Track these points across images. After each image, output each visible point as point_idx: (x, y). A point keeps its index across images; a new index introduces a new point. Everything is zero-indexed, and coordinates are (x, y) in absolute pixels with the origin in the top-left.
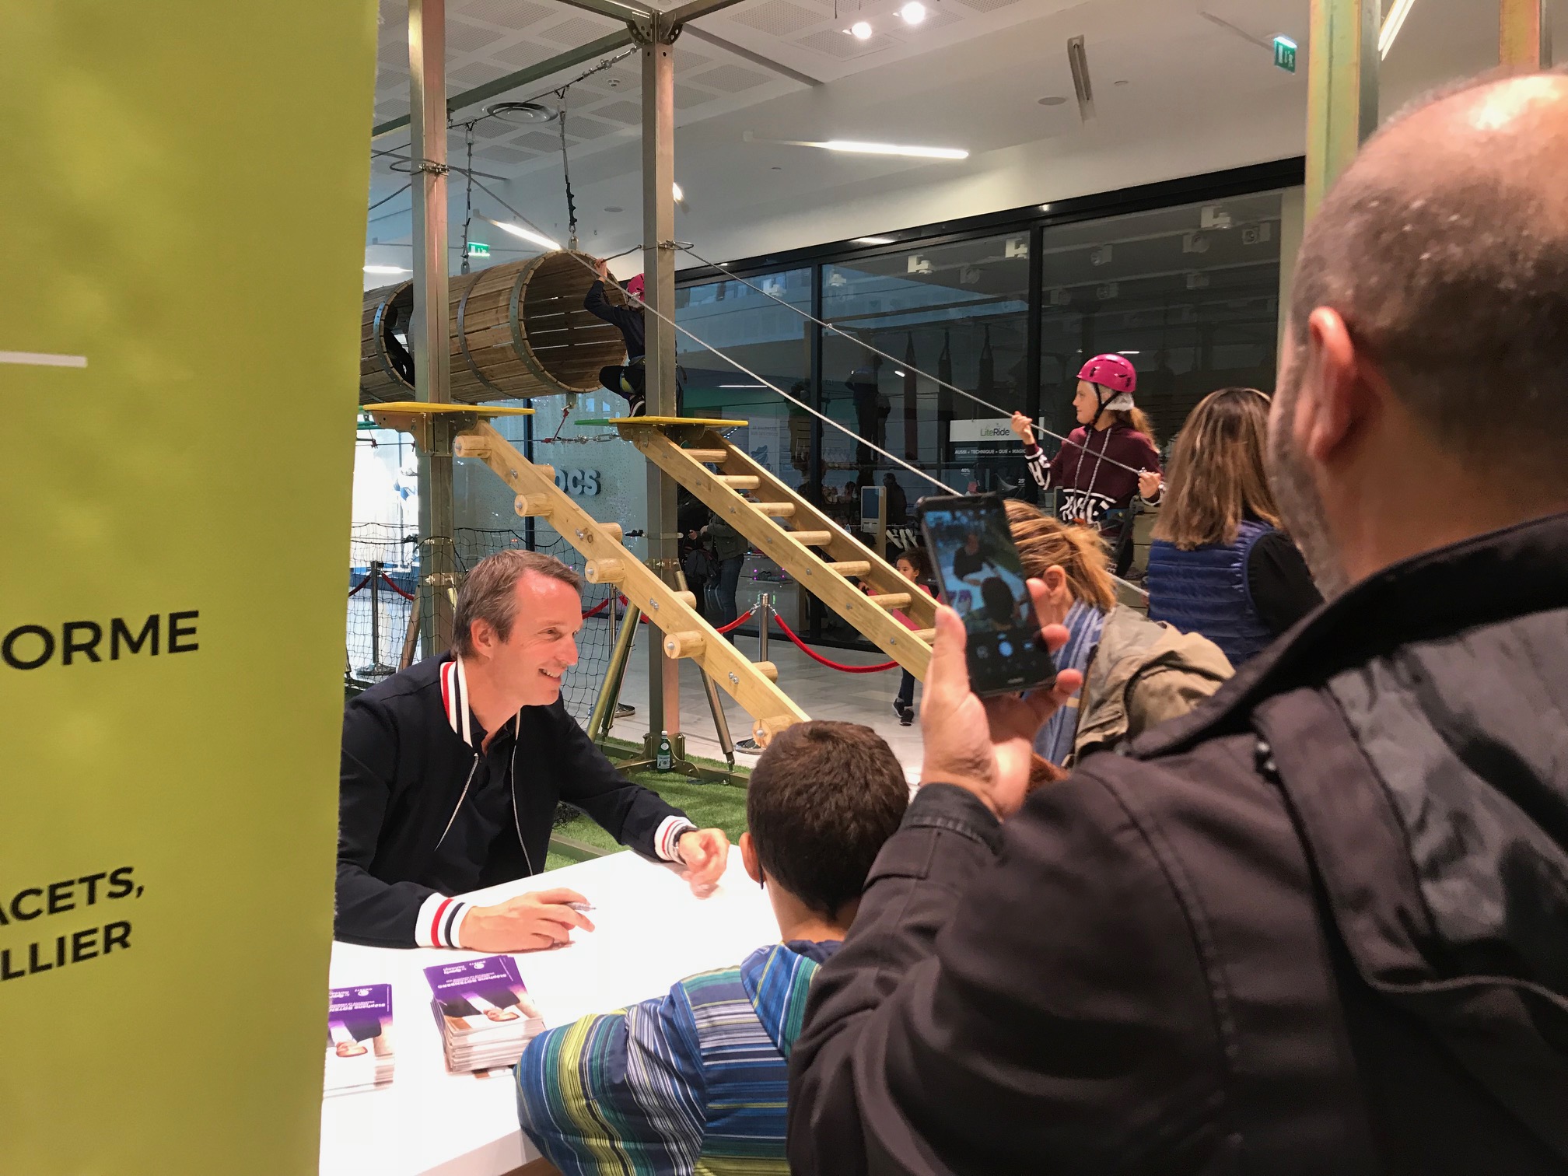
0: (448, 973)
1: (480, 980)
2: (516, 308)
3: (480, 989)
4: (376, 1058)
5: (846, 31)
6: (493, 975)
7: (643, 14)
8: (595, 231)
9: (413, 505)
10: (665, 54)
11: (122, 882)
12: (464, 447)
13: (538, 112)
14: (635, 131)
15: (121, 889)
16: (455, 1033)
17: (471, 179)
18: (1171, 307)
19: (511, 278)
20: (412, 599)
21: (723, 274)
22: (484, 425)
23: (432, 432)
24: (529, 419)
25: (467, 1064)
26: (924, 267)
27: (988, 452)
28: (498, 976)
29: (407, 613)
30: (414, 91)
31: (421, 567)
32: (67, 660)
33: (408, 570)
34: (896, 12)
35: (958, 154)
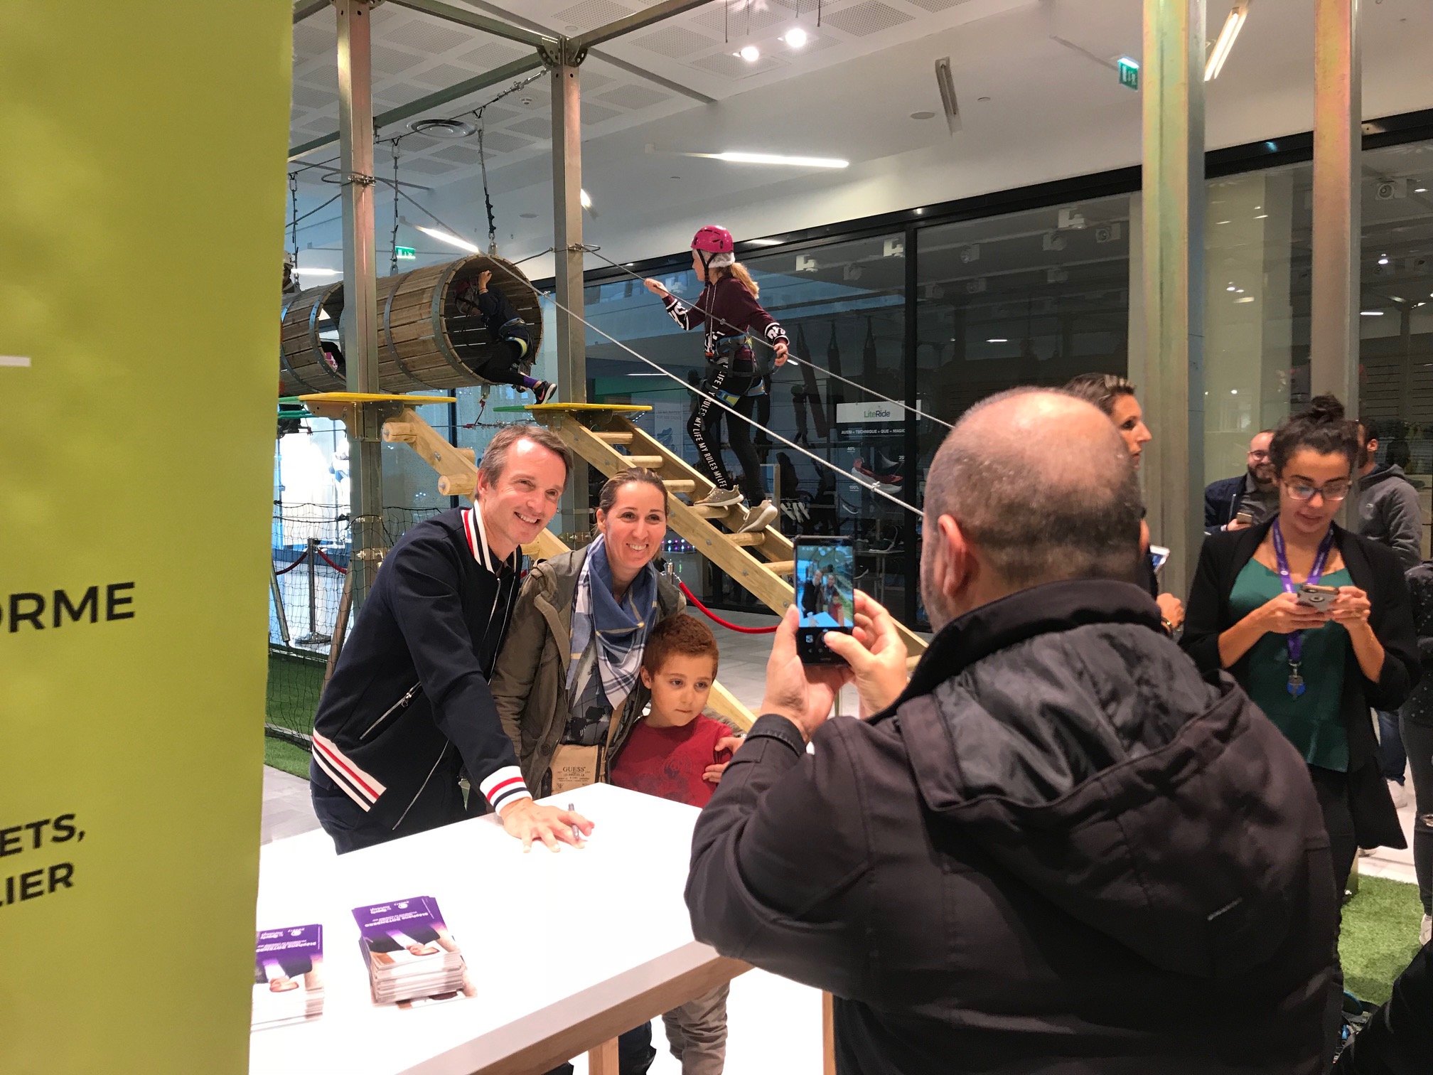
0: (374, 913)
1: (403, 918)
2: (438, 306)
3: (403, 927)
4: (307, 992)
5: (736, 54)
6: (415, 914)
7: (552, 40)
8: (512, 235)
9: (346, 486)
10: (572, 76)
11: (65, 828)
12: (391, 432)
13: (457, 128)
14: (546, 145)
15: (64, 834)
16: (380, 967)
17: (397, 191)
18: (1034, 299)
19: (434, 279)
20: (345, 572)
21: (627, 273)
22: (410, 412)
23: (362, 422)
24: (453, 407)
25: (392, 995)
26: (811, 266)
27: (871, 432)
28: (421, 915)
29: (341, 586)
30: (343, 109)
31: (353, 543)
32: (14, 628)
33: (344, 547)
34: (780, 37)
35: (839, 164)
